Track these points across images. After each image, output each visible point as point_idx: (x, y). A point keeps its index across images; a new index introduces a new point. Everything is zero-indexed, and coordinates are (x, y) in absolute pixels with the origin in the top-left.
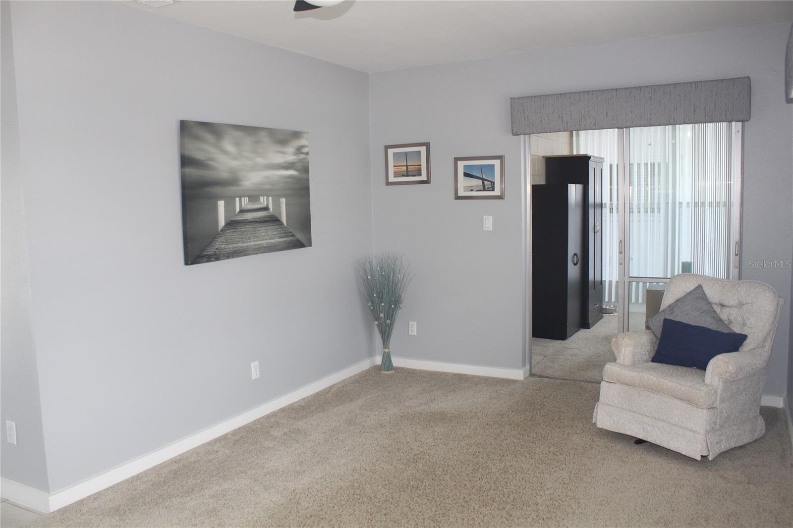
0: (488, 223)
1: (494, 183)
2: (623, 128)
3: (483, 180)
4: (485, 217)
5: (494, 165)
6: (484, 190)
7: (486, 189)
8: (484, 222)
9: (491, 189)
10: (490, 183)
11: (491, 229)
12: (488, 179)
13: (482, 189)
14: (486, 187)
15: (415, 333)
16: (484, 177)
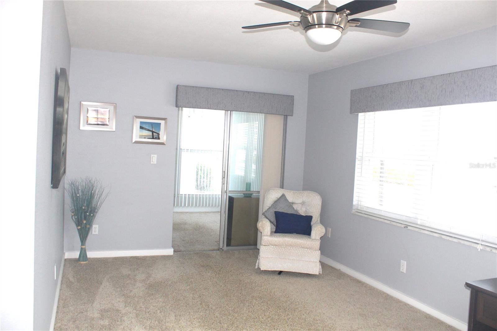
0: (154, 159)
1: (159, 134)
2: (228, 111)
3: (153, 132)
4: (152, 155)
5: (160, 123)
6: (153, 138)
7: (154, 138)
8: (152, 158)
9: (157, 138)
10: (157, 134)
11: (155, 163)
12: (155, 131)
13: (152, 138)
14: (154, 137)
15: (97, 233)
16: (154, 130)
